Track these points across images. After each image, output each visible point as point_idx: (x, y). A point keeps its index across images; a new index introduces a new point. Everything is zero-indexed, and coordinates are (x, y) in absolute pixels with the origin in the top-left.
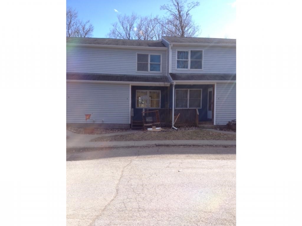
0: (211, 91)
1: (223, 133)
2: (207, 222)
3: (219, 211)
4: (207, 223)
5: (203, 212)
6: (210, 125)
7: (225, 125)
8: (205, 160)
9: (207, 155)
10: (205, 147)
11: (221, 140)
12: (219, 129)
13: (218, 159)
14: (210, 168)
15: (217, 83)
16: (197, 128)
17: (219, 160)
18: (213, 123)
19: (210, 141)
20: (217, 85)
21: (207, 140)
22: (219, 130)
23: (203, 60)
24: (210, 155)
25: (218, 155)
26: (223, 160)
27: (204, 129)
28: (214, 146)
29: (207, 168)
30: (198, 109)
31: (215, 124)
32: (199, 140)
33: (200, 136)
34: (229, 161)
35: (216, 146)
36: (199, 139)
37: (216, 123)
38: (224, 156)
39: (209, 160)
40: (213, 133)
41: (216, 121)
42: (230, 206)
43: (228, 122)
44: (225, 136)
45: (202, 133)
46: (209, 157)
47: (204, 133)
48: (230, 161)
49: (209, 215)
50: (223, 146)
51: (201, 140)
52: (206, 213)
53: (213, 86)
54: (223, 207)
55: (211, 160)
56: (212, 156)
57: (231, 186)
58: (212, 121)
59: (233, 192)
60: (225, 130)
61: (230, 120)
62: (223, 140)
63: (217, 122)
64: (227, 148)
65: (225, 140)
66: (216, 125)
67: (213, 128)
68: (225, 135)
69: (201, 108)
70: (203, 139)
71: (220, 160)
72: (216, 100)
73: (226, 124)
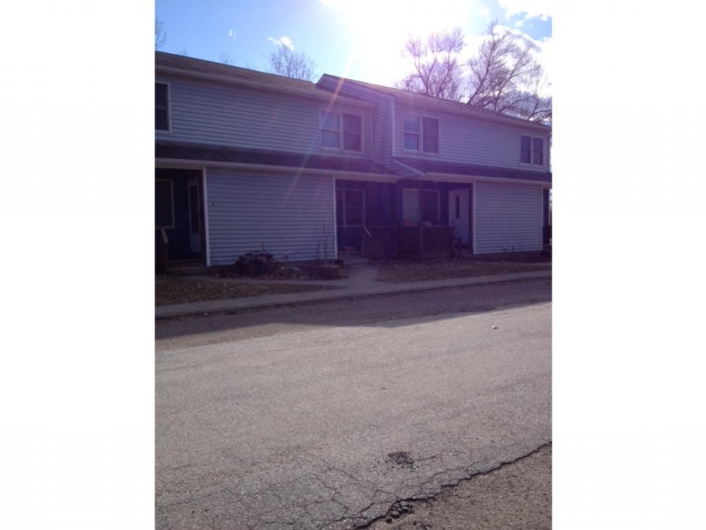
0: (196, 187)
1: (227, 284)
2: (178, 489)
3: (210, 458)
4: (179, 492)
5: (170, 471)
6: (197, 268)
7: (232, 265)
8: (183, 350)
9: (189, 337)
10: (184, 318)
11: (221, 298)
12: (218, 275)
13: (213, 341)
14: (192, 367)
15: (208, 168)
16: (165, 276)
17: (216, 343)
18: (205, 261)
19: (196, 303)
20: (207, 172)
21: (190, 302)
22: (220, 277)
23: (170, 108)
24: (195, 336)
25: (214, 334)
26: (225, 344)
27: (184, 278)
28: (206, 314)
29: (185, 368)
30: (166, 230)
31: (209, 264)
32: (170, 304)
33: (173, 296)
34: (237, 343)
35: (211, 313)
36: (169, 302)
37: (211, 262)
38: (228, 333)
39: (192, 348)
40: (205, 286)
41: (211, 257)
42: (234, 441)
43: (237, 258)
44: (231, 289)
45: (178, 288)
46: (191, 342)
47: (183, 286)
48: (240, 344)
49: (185, 472)
50: (225, 311)
51: (175, 303)
52: (177, 472)
53: (197, 174)
54: (218, 446)
55: (197, 348)
56: (200, 338)
57: (238, 397)
58: (201, 256)
59: (241, 409)
60: (232, 277)
61: (243, 254)
62: (226, 298)
63: (214, 259)
64: (235, 316)
65: (230, 297)
66: (212, 266)
67: (204, 274)
68: (232, 286)
69: (174, 227)
70: (180, 302)
71: (218, 344)
72: (209, 207)
73: (233, 263)
